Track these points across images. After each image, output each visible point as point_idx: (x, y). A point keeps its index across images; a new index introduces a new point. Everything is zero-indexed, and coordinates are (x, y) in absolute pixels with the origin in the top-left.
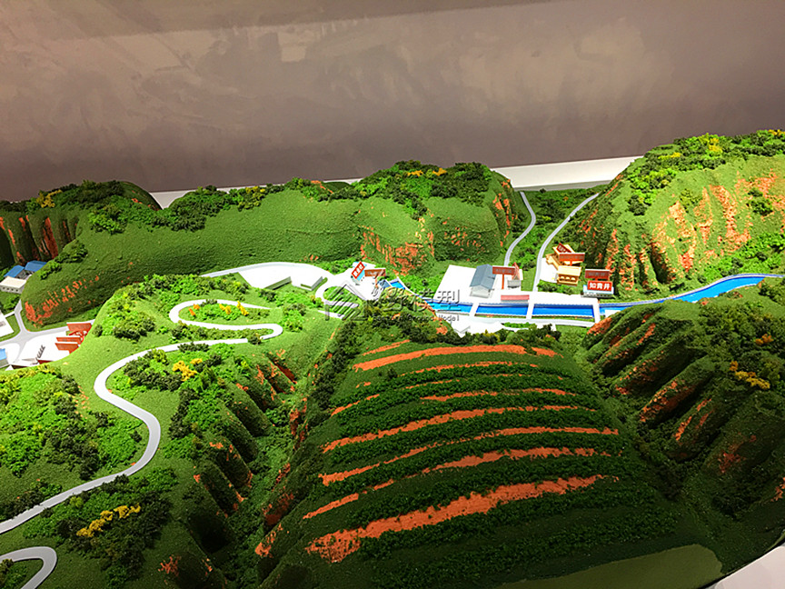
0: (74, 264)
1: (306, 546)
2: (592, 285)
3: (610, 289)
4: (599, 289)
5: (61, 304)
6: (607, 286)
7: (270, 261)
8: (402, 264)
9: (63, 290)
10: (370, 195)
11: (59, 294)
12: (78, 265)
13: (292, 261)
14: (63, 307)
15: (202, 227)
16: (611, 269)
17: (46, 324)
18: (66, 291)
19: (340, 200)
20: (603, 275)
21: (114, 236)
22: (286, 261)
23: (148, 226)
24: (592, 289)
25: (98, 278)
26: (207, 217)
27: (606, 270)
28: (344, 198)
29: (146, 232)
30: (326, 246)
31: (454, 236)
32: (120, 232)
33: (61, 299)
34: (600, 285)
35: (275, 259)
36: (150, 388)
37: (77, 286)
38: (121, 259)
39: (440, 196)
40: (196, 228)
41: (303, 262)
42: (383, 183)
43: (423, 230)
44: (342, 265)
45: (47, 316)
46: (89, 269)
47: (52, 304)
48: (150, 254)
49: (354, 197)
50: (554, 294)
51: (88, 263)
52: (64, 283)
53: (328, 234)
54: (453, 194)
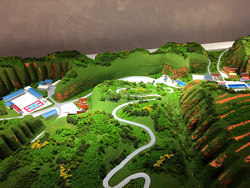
0: (74, 78)
1: (244, 160)
2: (243, 78)
3: (249, 79)
4: (246, 79)
5: (70, 93)
6: (248, 78)
7: (132, 76)
8: (180, 75)
9: (71, 88)
10: (167, 52)
11: (70, 89)
12: (75, 78)
13: (139, 76)
14: (70, 94)
15: (110, 65)
16: (248, 73)
17: (64, 100)
18: (72, 88)
19: (157, 54)
20: (246, 74)
21: (85, 68)
22: (137, 76)
23: (94, 65)
24: (243, 79)
25: (81, 83)
26: (111, 61)
27: (247, 73)
28: (158, 54)
29: (94, 67)
30: (152, 70)
31: (195, 65)
32: (86, 67)
33: (70, 91)
34: (246, 78)
35: (133, 75)
36: (137, 116)
37: (75, 86)
38: (88, 76)
39: (190, 52)
40: (109, 65)
41: (143, 76)
42: (170, 48)
43: (188, 63)
44: (158, 76)
45: (65, 97)
46: (79, 80)
47: (67, 93)
48: (96, 74)
49: (162, 53)
50: (231, 81)
51: (78, 78)
52: (71, 85)
53: (154, 65)
54: (193, 51)
